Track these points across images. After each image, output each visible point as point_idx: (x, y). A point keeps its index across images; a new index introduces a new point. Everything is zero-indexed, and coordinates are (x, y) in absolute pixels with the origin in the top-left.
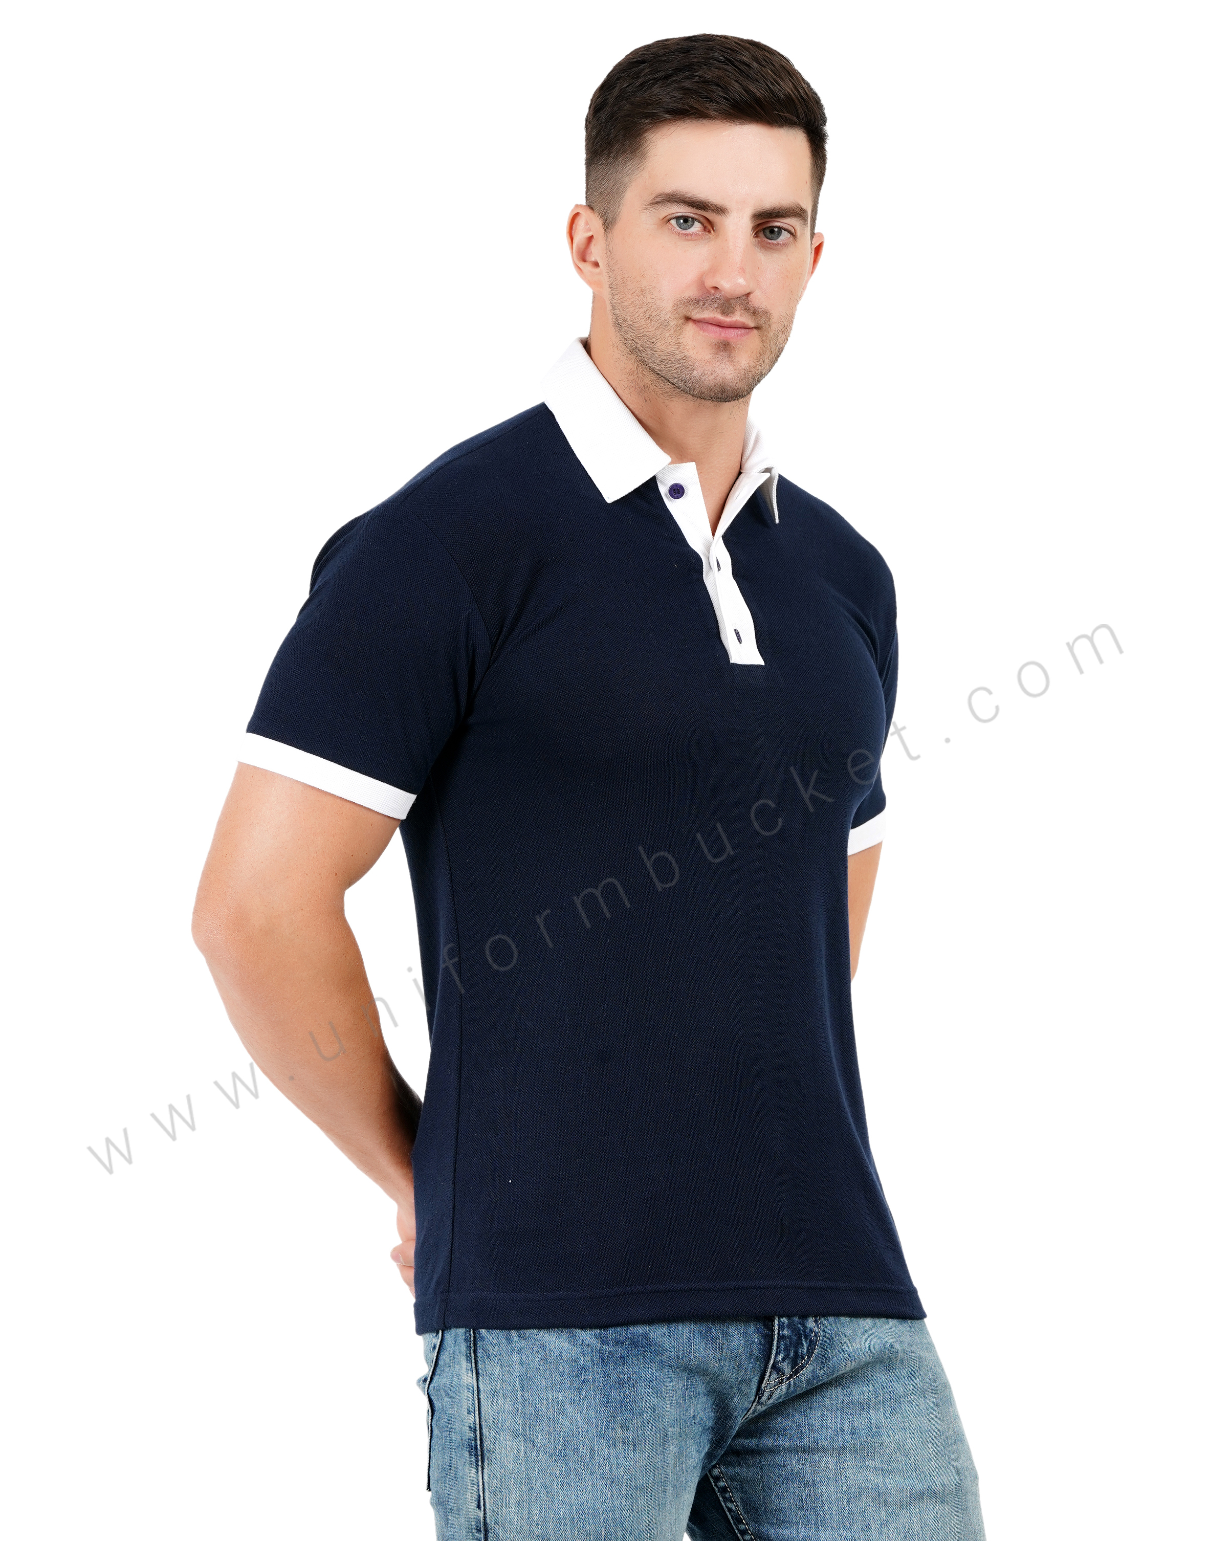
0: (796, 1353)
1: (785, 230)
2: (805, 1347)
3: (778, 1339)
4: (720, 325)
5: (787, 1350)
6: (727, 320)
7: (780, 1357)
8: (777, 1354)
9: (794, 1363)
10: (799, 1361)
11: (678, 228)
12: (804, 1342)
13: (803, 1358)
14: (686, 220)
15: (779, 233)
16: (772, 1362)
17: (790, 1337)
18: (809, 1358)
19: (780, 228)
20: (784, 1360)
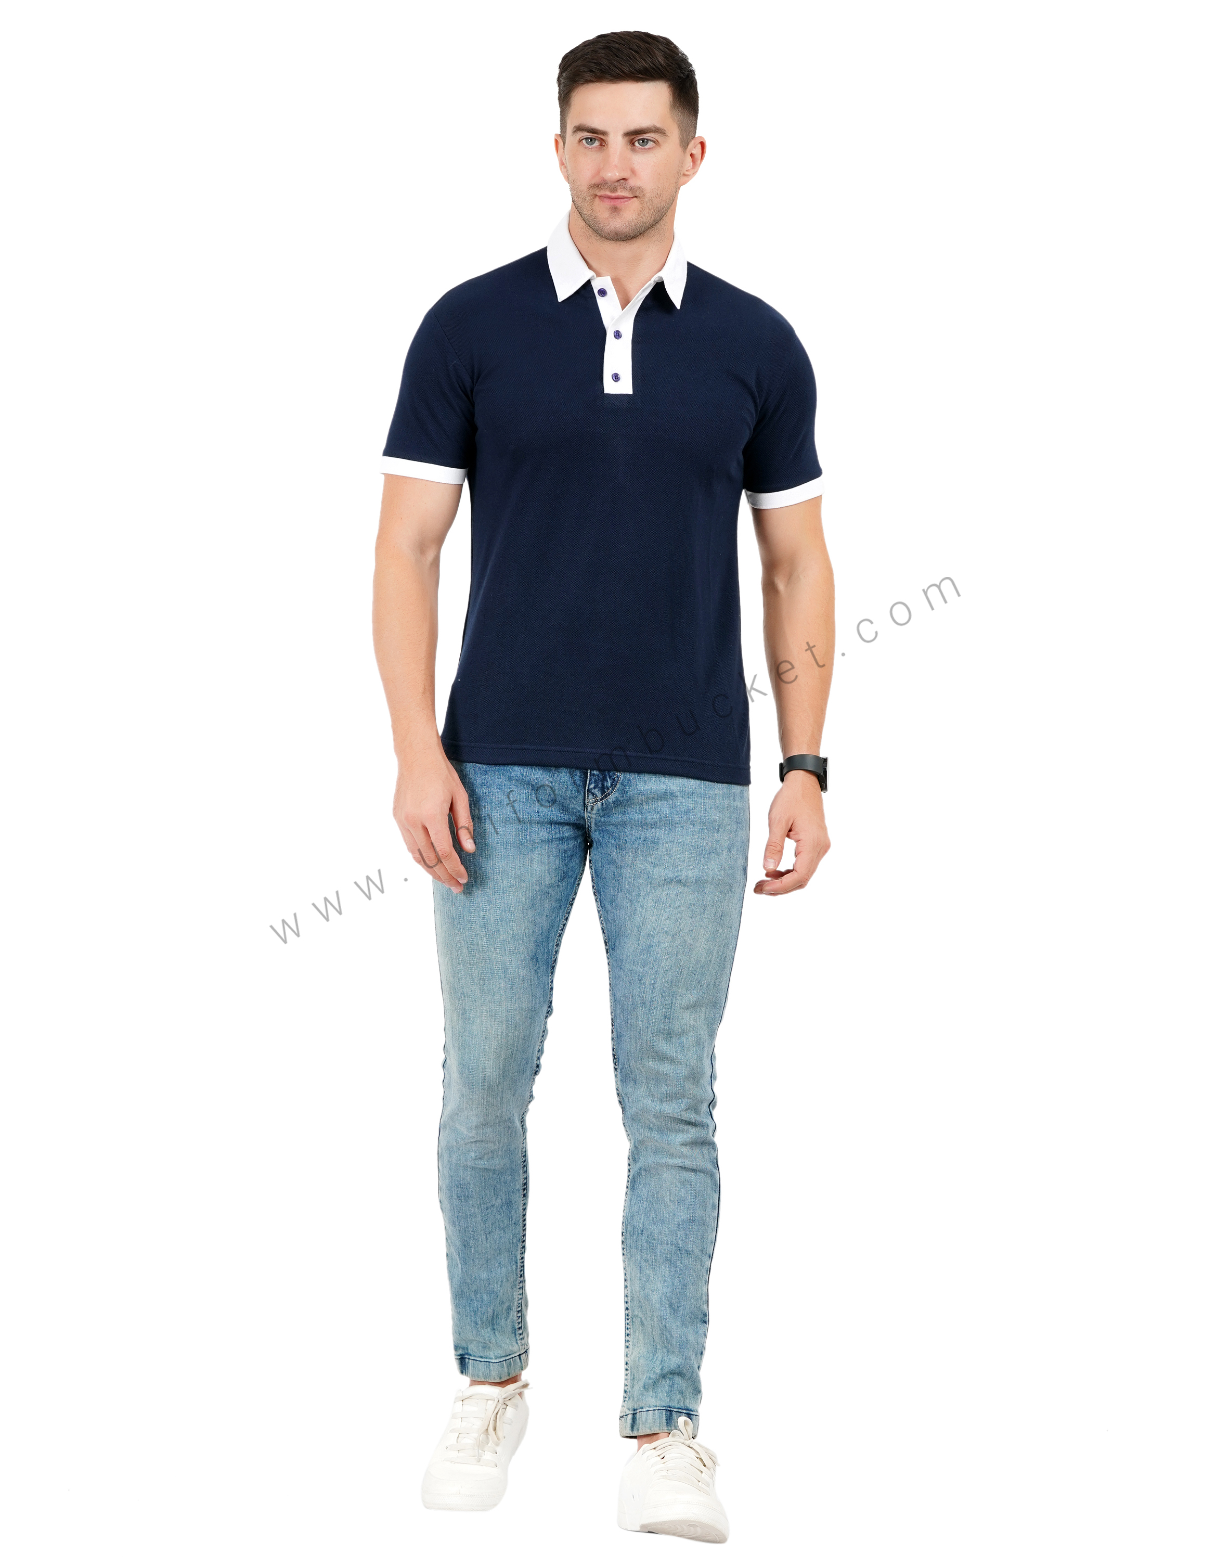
0: (603, 785)
1: (651, 140)
2: (609, 783)
3: (590, 776)
4: (610, 198)
5: (595, 782)
6: (613, 195)
7: (592, 786)
8: (590, 784)
9: (603, 792)
10: (606, 790)
11: (587, 145)
12: (609, 780)
13: (608, 789)
14: (591, 139)
15: (647, 143)
16: (587, 788)
17: (598, 775)
18: (613, 789)
19: (648, 140)
20: (595, 788)
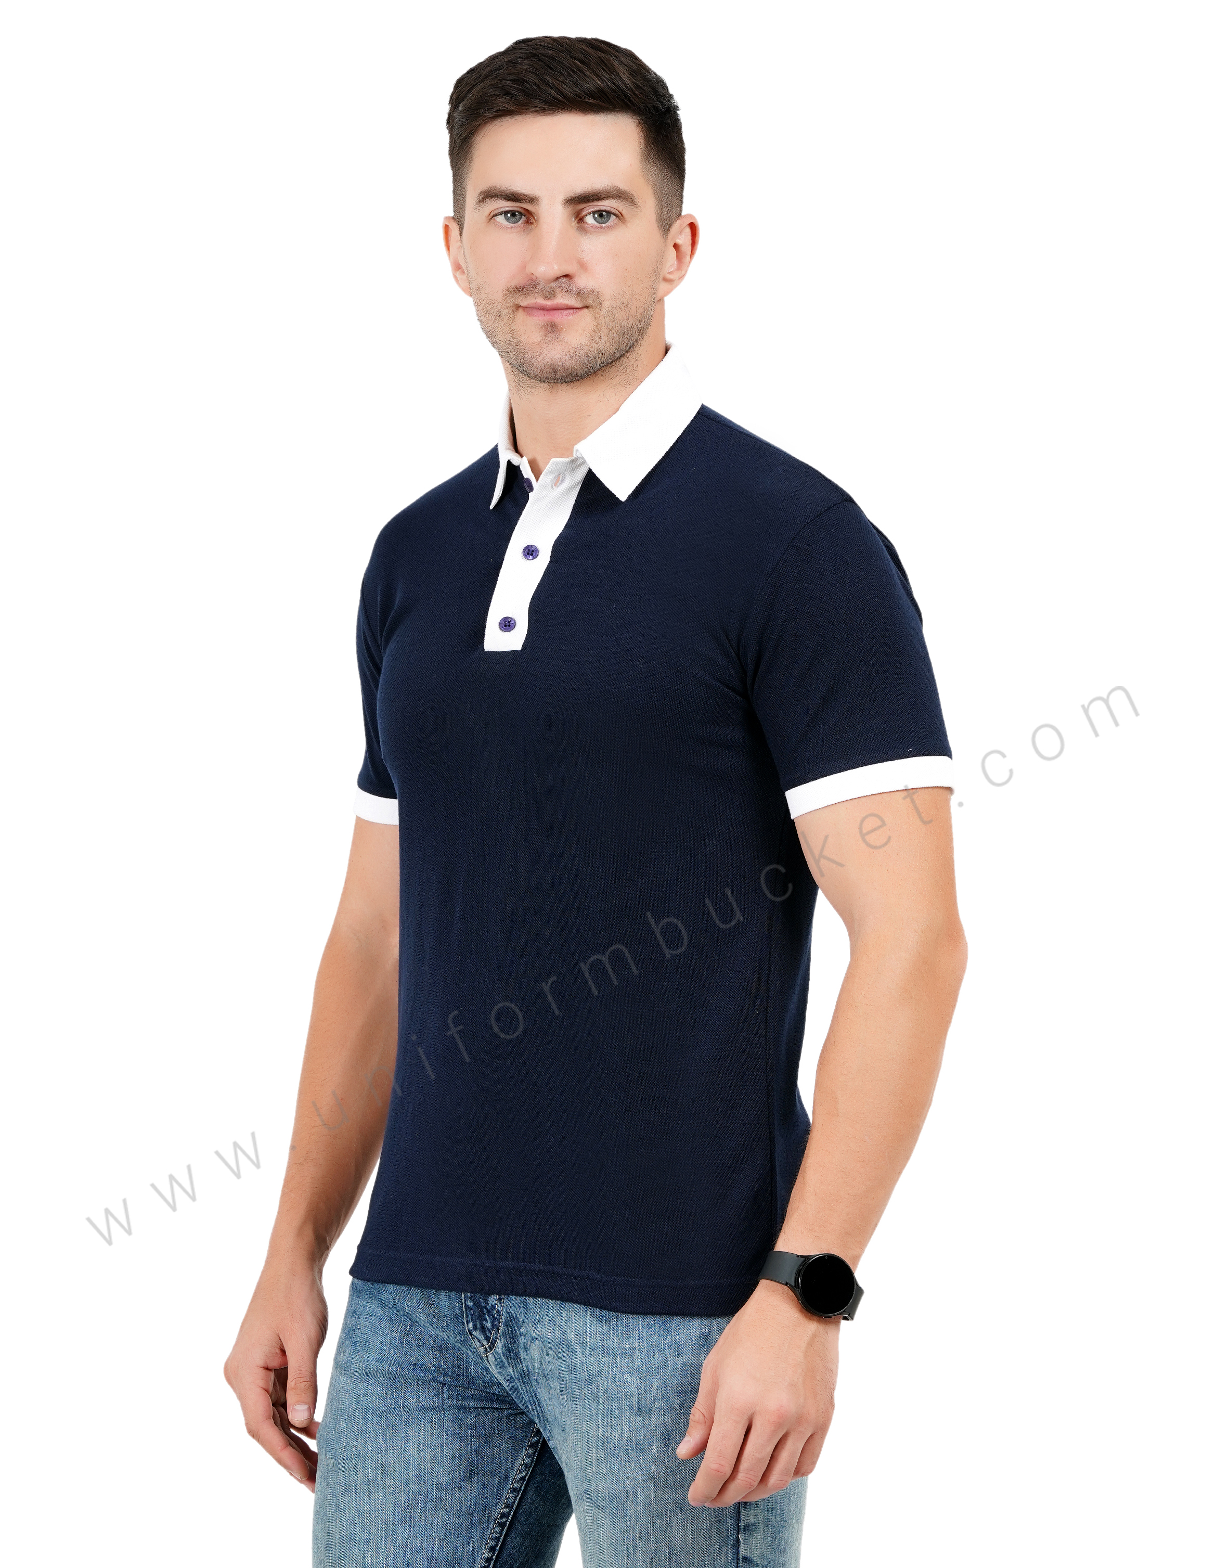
0: (482, 1325)
2: (489, 1322)
3: (465, 1308)
4: (544, 309)
5: (472, 1319)
6: (549, 303)
7: (470, 1326)
9: (486, 1337)
10: (489, 1334)
16: (466, 1328)
17: (472, 1309)
18: (497, 1333)
20: (474, 1329)
